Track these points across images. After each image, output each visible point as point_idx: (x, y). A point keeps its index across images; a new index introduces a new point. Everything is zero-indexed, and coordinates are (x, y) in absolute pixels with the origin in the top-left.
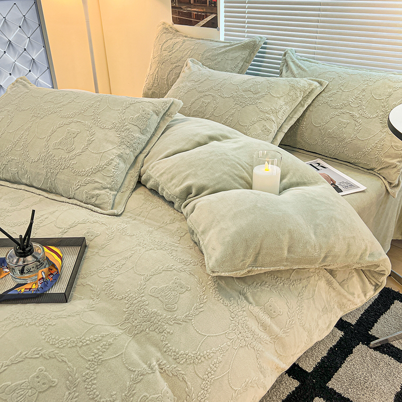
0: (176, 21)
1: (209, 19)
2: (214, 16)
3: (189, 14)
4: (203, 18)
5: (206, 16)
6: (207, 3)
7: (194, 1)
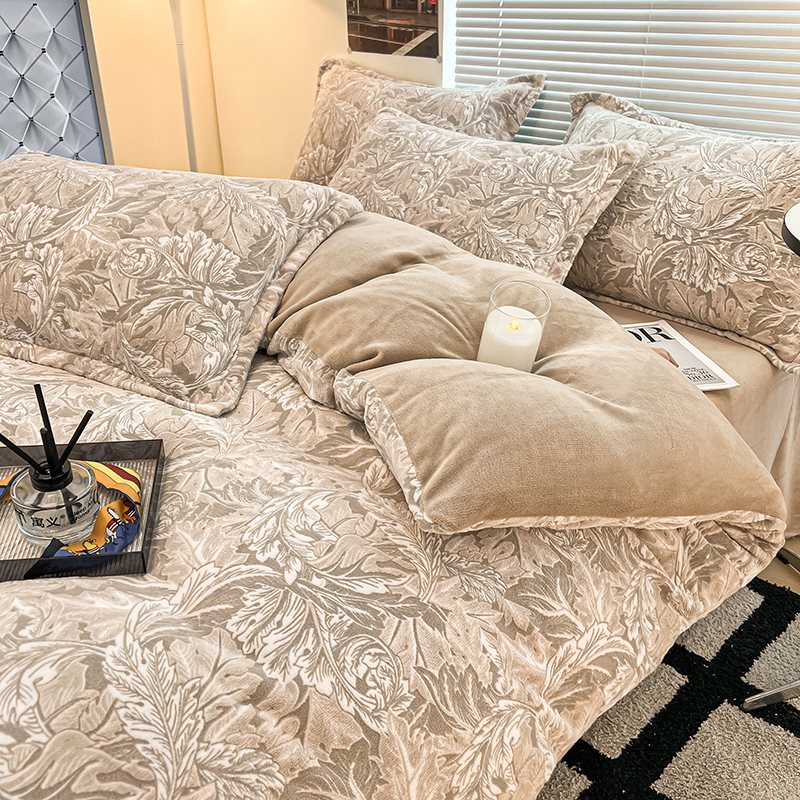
0: (357, 45)
1: (420, 39)
2: (431, 33)
3: (382, 31)
4: (408, 37)
5: (417, 35)
6: (416, 9)
7: (393, 4)
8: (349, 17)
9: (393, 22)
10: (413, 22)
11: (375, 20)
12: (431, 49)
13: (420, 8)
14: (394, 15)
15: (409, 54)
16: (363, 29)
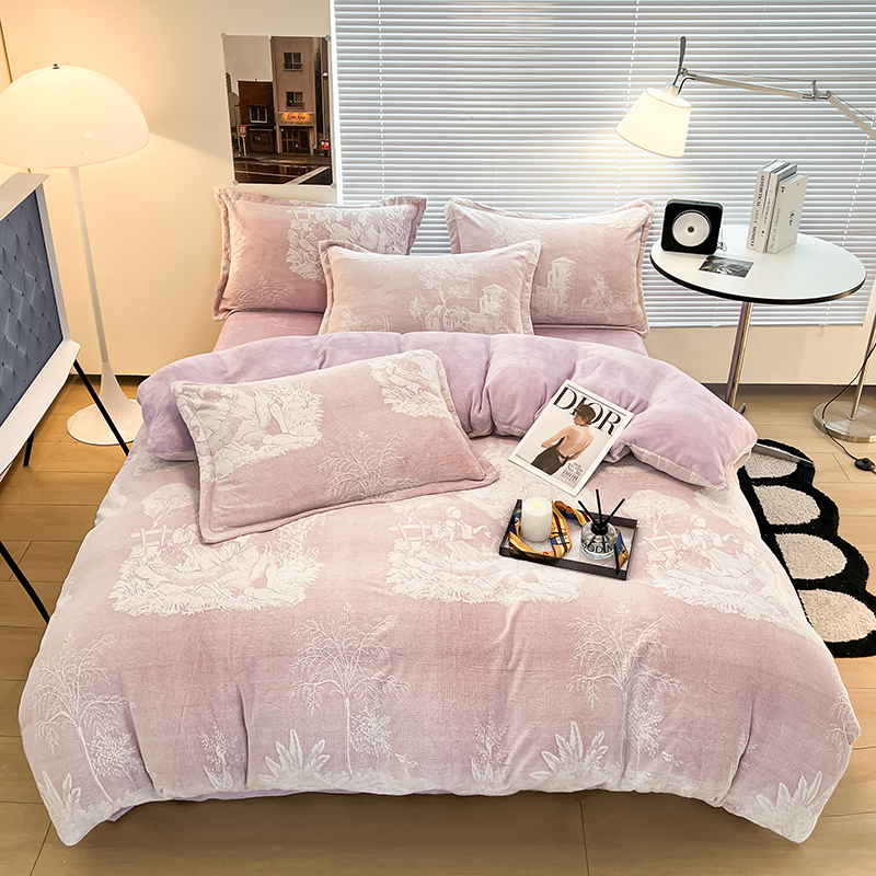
0: (240, 179)
1: (314, 173)
2: (326, 168)
3: (276, 169)
4: (303, 172)
5: (310, 170)
6: (309, 152)
7: (284, 150)
8: (235, 159)
9: (284, 163)
10: (306, 162)
11: (264, 161)
12: (326, 179)
13: (312, 152)
14: (286, 157)
15: (303, 183)
16: (250, 167)
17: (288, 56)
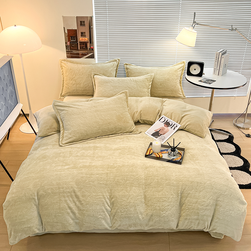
0: (68, 57)
2: (92, 54)
3: (78, 54)
5: (88, 54)
6: (87, 49)
7: (81, 49)
10: (87, 52)
11: (75, 52)
12: (92, 57)
13: (88, 49)
14: (81, 51)
15: (86, 58)
16: (71, 54)
17: (81, 22)
